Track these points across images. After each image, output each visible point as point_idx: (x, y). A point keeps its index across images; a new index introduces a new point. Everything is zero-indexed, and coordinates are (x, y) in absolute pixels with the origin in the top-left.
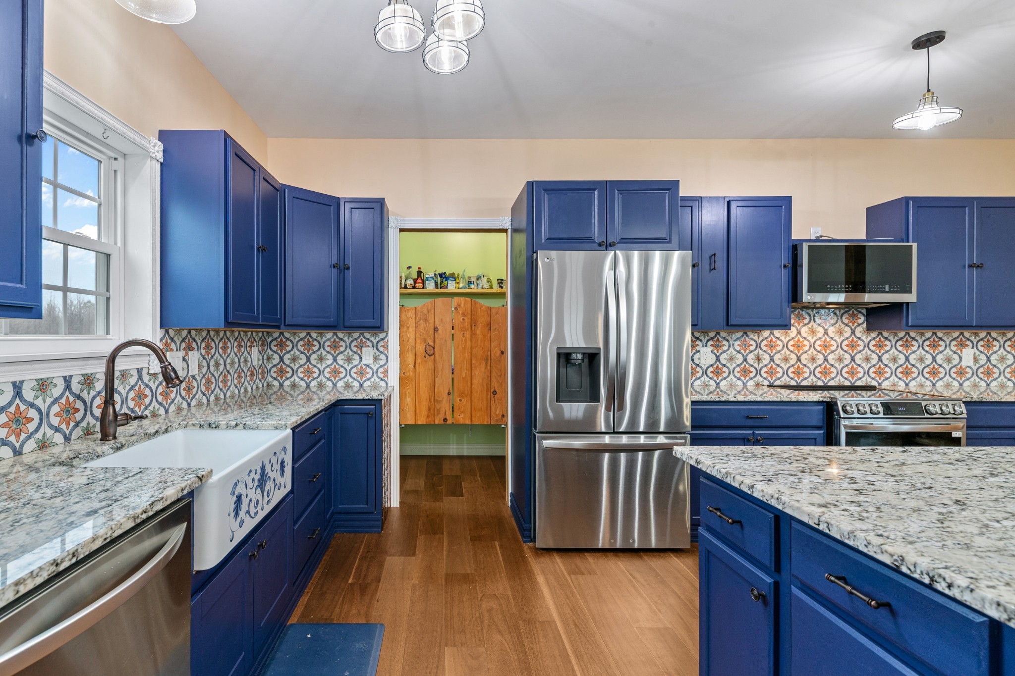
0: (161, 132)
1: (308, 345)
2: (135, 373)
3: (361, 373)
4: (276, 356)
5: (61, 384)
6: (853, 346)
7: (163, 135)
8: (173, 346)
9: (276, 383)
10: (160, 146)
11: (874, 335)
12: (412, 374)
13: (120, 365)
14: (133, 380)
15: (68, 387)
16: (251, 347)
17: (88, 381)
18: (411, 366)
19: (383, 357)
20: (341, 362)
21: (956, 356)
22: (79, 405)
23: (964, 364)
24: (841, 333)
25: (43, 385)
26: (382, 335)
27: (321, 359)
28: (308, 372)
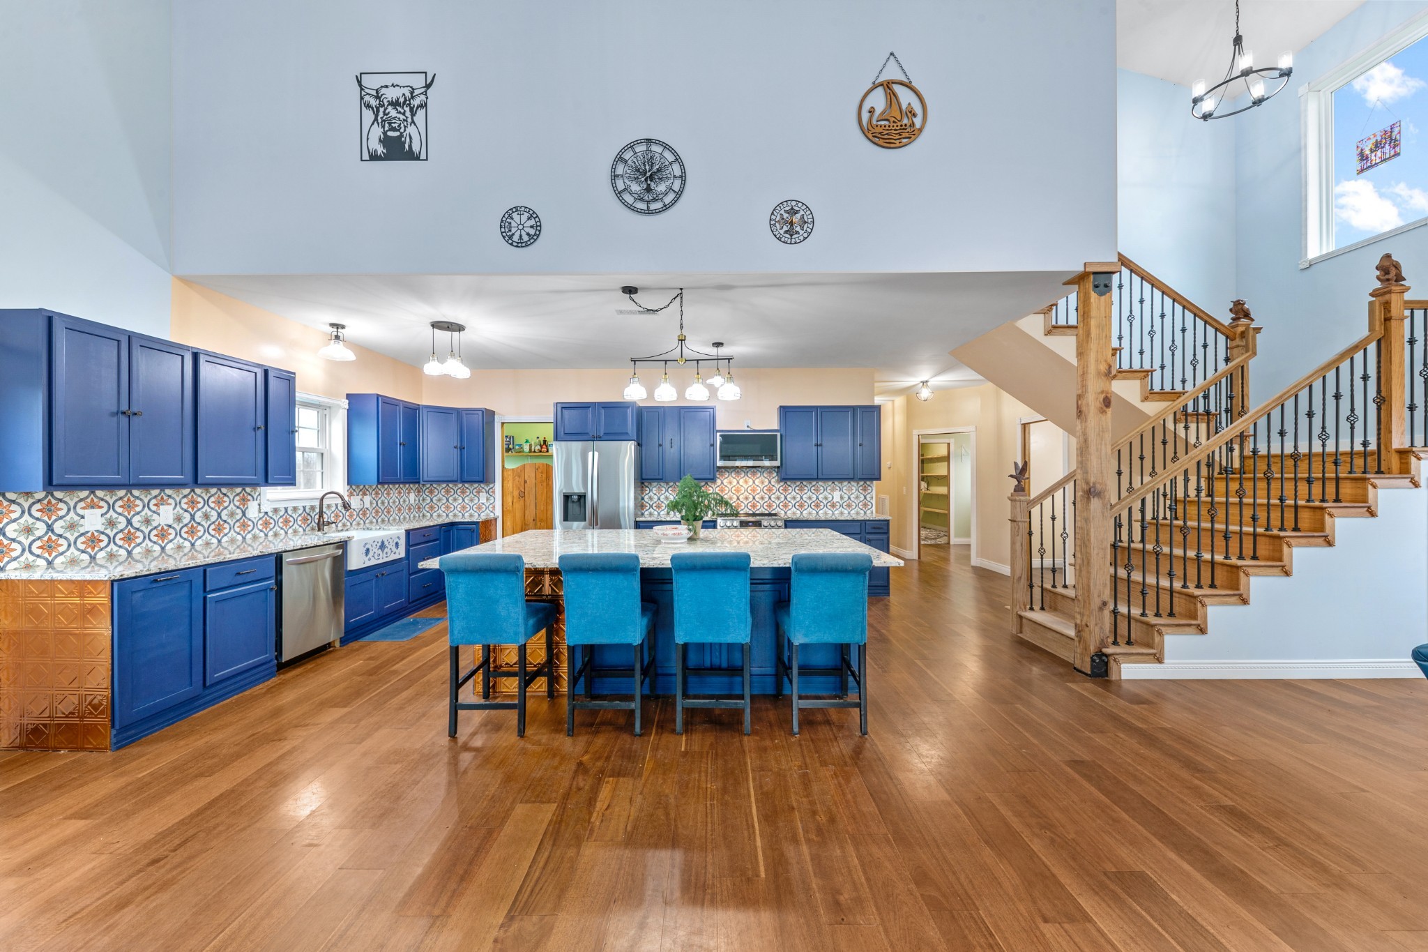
0: (347, 395)
1: (448, 492)
2: (334, 506)
3: (479, 508)
4: (428, 498)
5: (302, 509)
6: (770, 490)
7: (349, 396)
8: (355, 493)
9: (428, 514)
10: (347, 401)
11: (782, 484)
12: (511, 509)
13: (325, 502)
14: (333, 509)
15: (305, 510)
16: (408, 493)
17: (313, 508)
18: (511, 504)
19: (492, 498)
20: (467, 501)
21: (830, 496)
22: (309, 517)
23: (835, 500)
24: (763, 483)
25: (295, 509)
26: (491, 486)
27: (455, 500)
28: (448, 507)
